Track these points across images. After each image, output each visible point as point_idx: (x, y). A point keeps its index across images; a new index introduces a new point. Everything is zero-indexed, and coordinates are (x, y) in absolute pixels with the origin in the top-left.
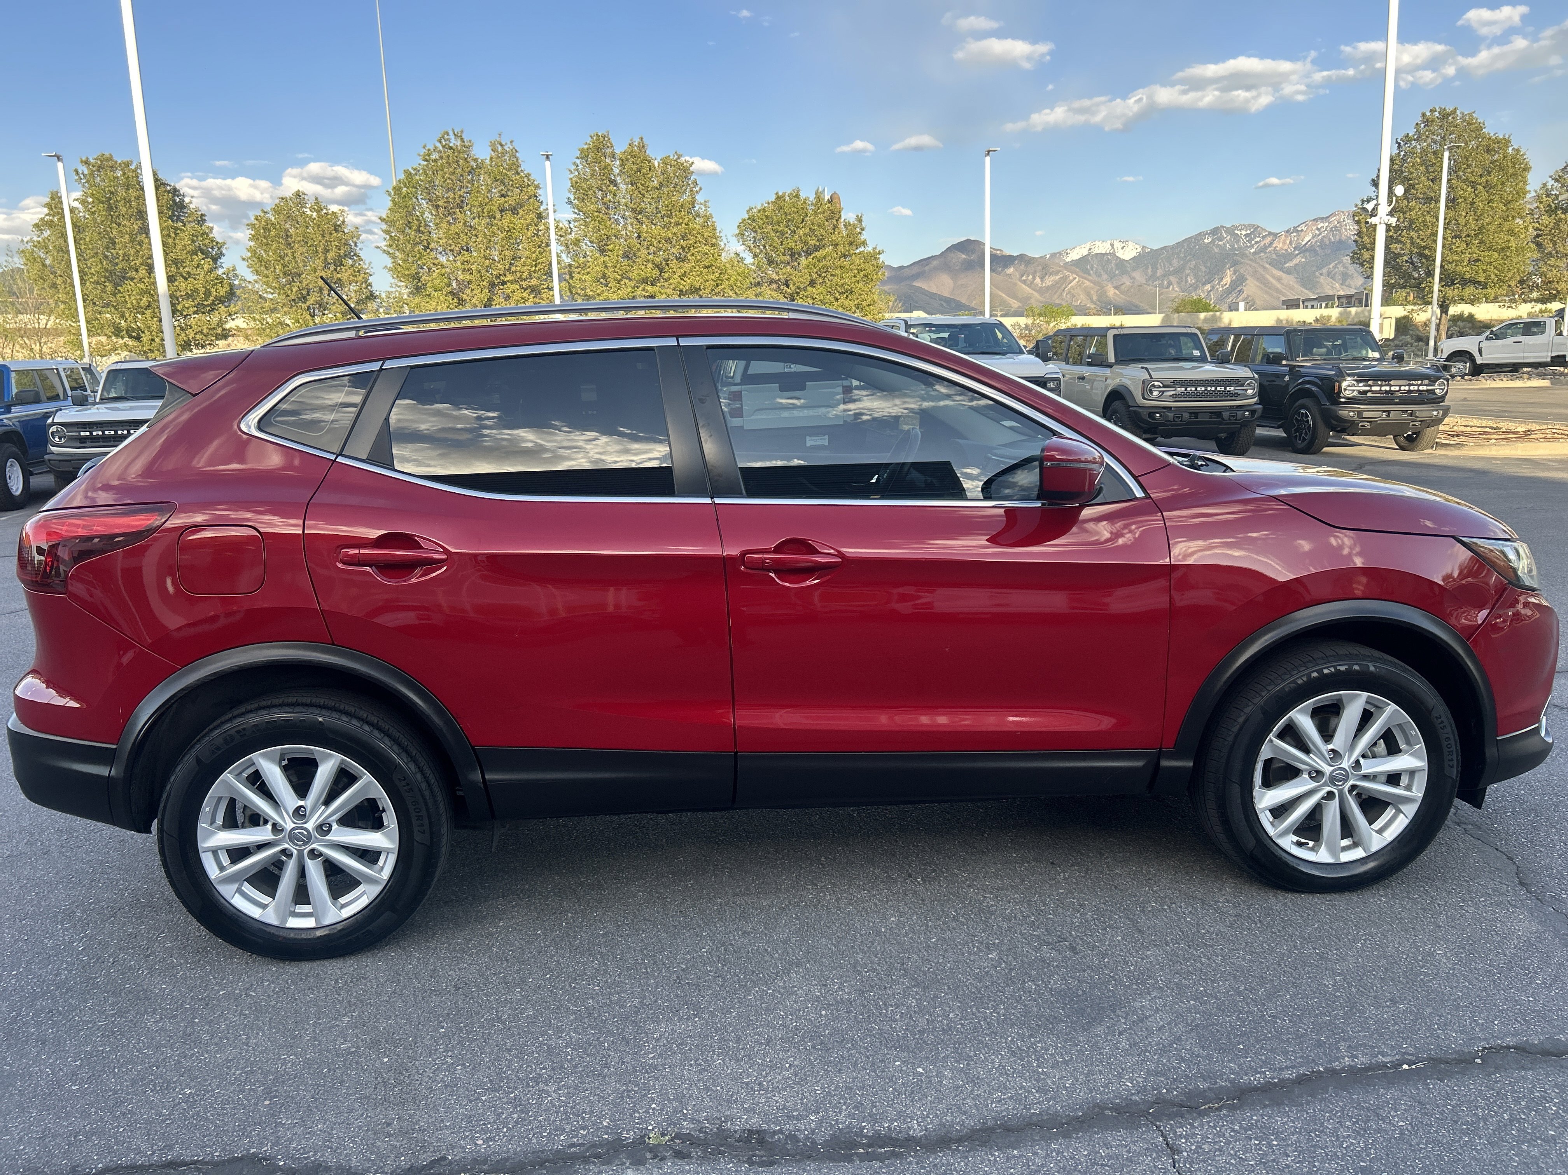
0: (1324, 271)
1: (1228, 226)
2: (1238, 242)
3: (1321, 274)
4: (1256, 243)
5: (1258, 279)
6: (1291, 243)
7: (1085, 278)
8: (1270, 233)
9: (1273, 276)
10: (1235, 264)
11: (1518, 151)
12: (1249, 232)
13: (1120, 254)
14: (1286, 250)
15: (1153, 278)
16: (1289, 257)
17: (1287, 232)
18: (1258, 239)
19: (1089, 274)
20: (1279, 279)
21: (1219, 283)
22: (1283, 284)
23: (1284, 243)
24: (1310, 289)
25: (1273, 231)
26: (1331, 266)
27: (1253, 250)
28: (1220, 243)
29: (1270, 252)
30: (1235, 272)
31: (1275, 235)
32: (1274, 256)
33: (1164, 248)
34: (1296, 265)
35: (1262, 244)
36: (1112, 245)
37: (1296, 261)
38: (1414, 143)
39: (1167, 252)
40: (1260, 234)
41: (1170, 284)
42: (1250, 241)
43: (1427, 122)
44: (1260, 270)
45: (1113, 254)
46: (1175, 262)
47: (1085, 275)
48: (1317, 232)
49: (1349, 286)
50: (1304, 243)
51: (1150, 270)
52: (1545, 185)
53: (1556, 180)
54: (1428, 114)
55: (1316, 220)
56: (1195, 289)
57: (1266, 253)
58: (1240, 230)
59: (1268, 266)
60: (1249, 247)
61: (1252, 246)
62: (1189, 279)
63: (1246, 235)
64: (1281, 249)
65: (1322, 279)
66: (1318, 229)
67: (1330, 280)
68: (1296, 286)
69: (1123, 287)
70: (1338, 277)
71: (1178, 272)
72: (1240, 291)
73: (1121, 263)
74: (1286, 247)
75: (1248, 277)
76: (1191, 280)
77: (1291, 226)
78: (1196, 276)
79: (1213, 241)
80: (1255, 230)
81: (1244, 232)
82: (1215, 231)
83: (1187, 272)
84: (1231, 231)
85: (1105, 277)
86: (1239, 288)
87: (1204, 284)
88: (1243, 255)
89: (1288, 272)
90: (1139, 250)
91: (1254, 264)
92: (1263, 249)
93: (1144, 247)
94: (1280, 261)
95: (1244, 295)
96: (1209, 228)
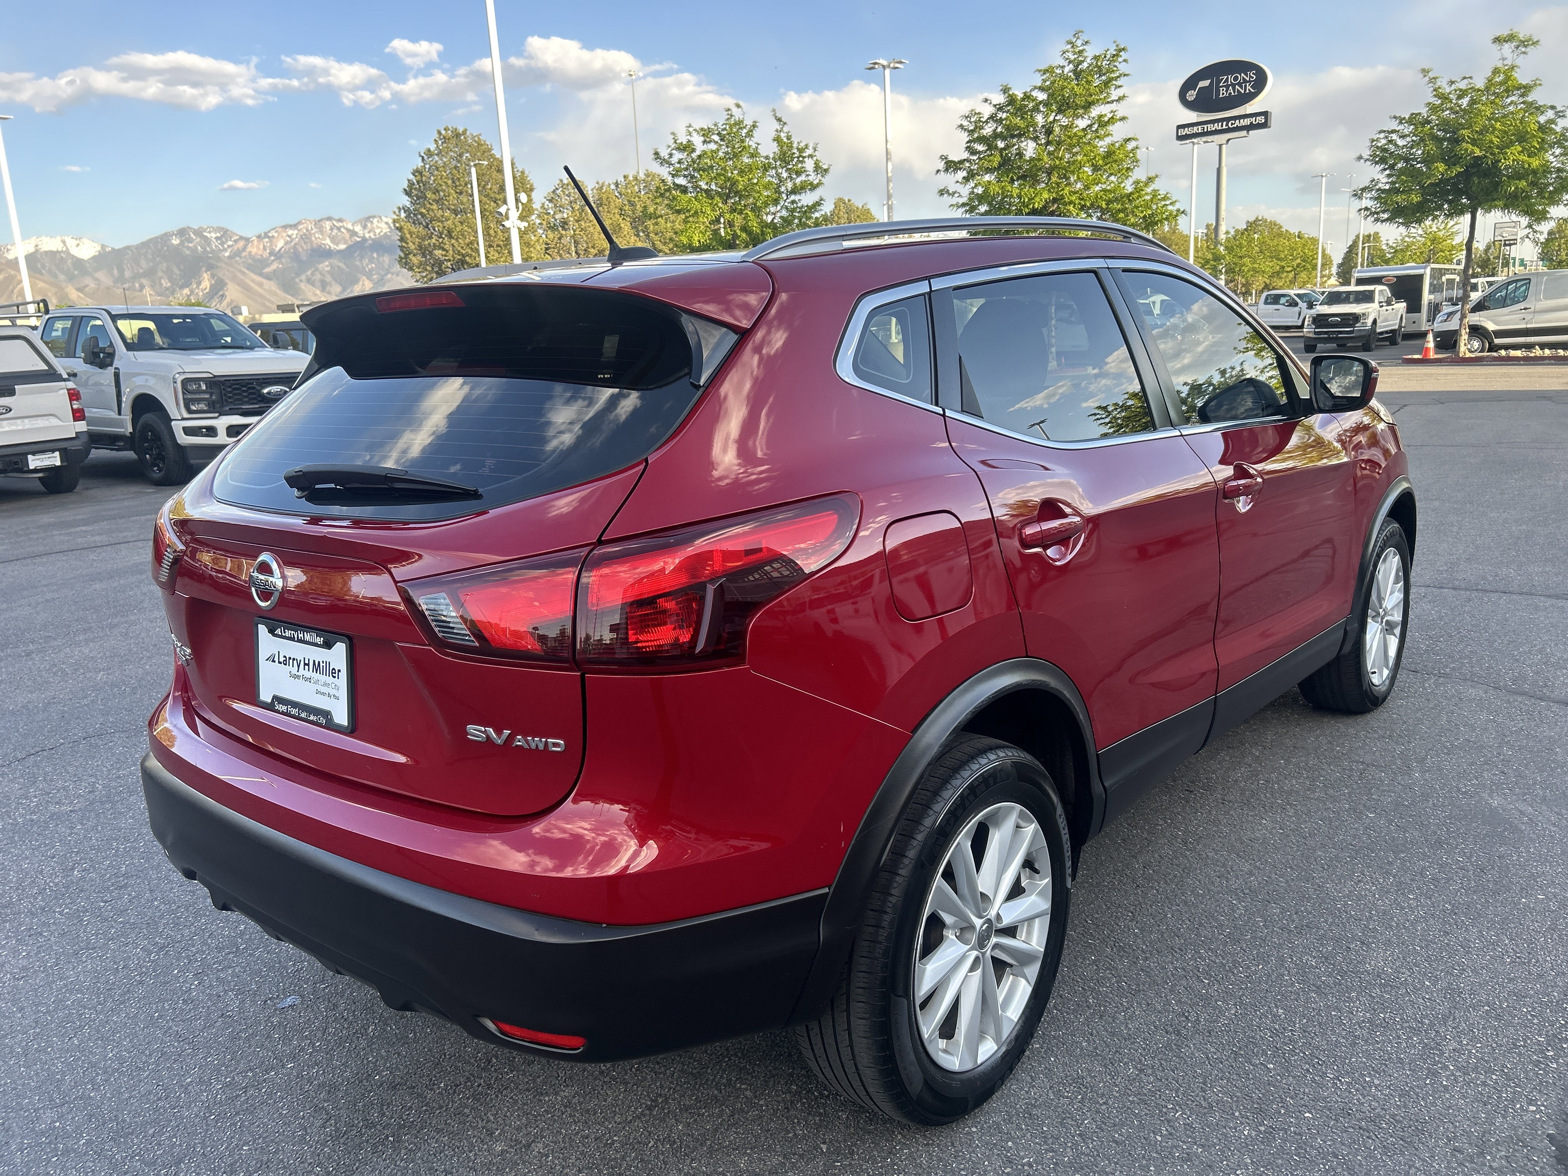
0: (303, 277)
1: (196, 228)
2: (209, 244)
3: (301, 281)
4: (229, 246)
5: (238, 285)
6: (265, 248)
7: (37, 279)
8: (241, 238)
9: (253, 281)
10: (210, 267)
11: (523, 172)
12: (218, 235)
13: (75, 252)
14: (262, 256)
15: (121, 279)
16: (264, 262)
17: (259, 237)
18: (230, 243)
19: (42, 274)
20: (260, 285)
21: (198, 287)
22: (265, 290)
23: (259, 249)
24: (293, 295)
25: (244, 235)
26: (309, 273)
27: (227, 254)
28: (190, 245)
29: (245, 257)
30: (213, 276)
31: (247, 240)
32: (250, 261)
33: (128, 248)
34: (275, 271)
35: (235, 248)
36: (64, 242)
37: (275, 266)
38: (436, 158)
39: (132, 251)
40: (231, 238)
41: (142, 287)
42: (222, 244)
43: (445, 139)
44: (239, 275)
45: (67, 252)
46: (143, 263)
47: (37, 275)
48: (288, 239)
49: (329, 293)
50: (277, 249)
51: (115, 272)
52: (543, 204)
53: (550, 201)
54: (443, 132)
55: (285, 227)
56: (173, 293)
57: (241, 257)
58: (210, 232)
59: (246, 271)
60: (222, 251)
61: (225, 250)
62: (163, 281)
63: (217, 238)
64: (256, 254)
65: (303, 286)
66: (289, 236)
67: (311, 287)
68: (279, 292)
69: (87, 289)
70: (318, 284)
71: (150, 274)
72: (222, 296)
73: (78, 263)
74: (260, 252)
75: (227, 281)
76: (165, 283)
77: (262, 231)
78: (170, 279)
79: (182, 243)
80: (225, 234)
81: (213, 235)
82: (182, 232)
83: (160, 274)
84: (199, 233)
85: (62, 277)
86: (221, 293)
87: (182, 287)
88: (219, 259)
89: (268, 277)
90: (99, 248)
91: (230, 269)
92: (238, 253)
93: (103, 247)
94: (257, 266)
95: (228, 300)
96: (174, 227)
